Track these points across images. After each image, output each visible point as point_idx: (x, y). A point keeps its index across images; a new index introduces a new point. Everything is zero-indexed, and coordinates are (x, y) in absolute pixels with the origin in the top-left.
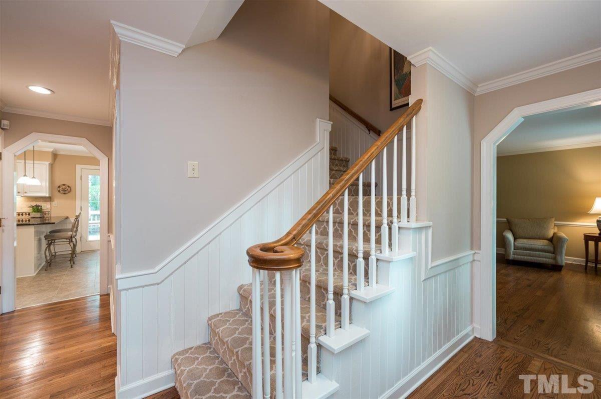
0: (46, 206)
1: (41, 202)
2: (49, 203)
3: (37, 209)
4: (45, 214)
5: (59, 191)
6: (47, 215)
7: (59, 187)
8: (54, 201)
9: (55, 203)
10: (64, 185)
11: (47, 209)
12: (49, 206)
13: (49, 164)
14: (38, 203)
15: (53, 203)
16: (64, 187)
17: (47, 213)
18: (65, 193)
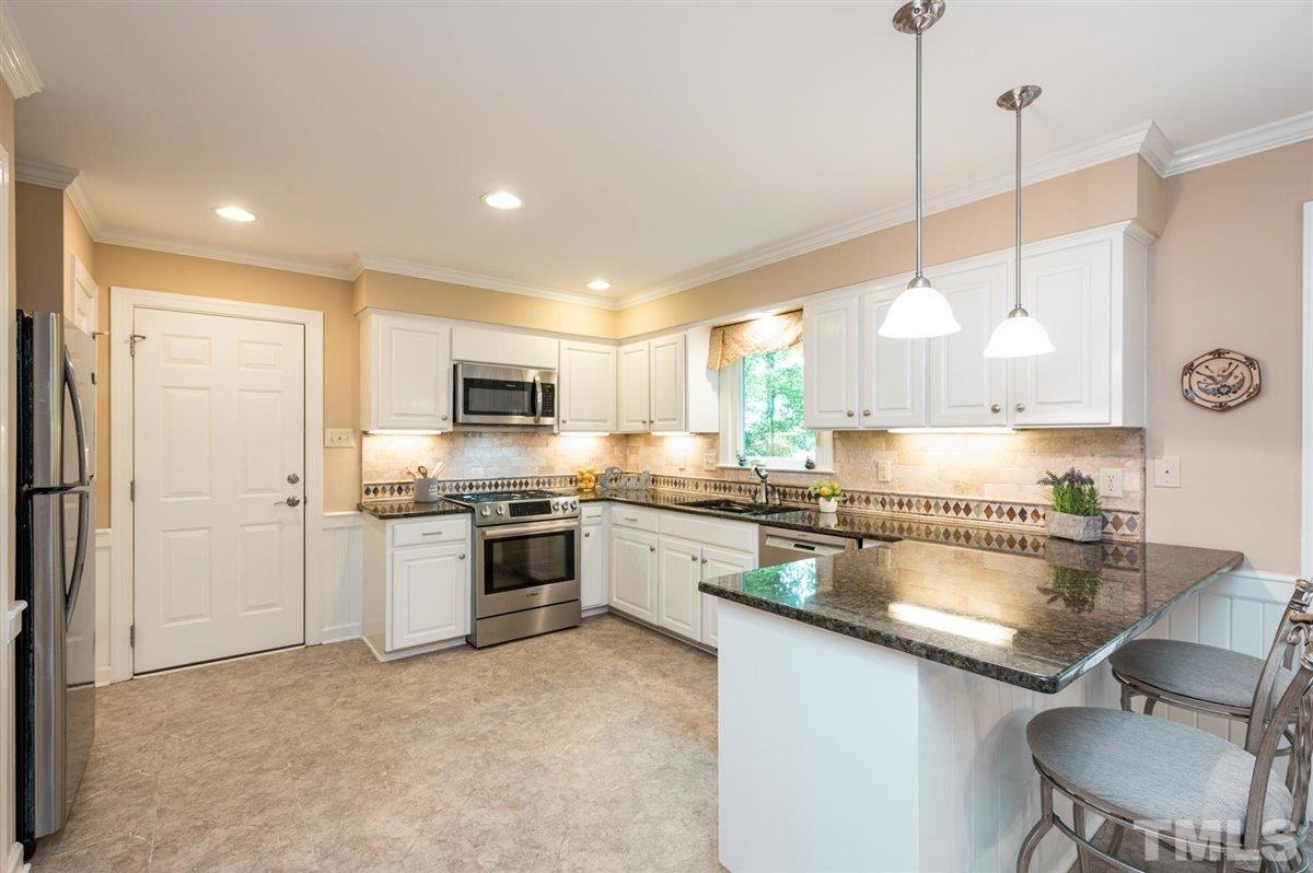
0: (1114, 480)
1: (1098, 460)
2: (1133, 465)
3: (1075, 494)
4: (1117, 524)
5: (1188, 396)
6: (1125, 530)
7: (1189, 369)
8: (1161, 453)
9: (1168, 463)
10: (1218, 354)
11: (1127, 494)
12: (1133, 482)
13: (1127, 234)
14: (1084, 466)
15: (1157, 467)
16: (1217, 366)
17: (1125, 518)
18: (1223, 408)
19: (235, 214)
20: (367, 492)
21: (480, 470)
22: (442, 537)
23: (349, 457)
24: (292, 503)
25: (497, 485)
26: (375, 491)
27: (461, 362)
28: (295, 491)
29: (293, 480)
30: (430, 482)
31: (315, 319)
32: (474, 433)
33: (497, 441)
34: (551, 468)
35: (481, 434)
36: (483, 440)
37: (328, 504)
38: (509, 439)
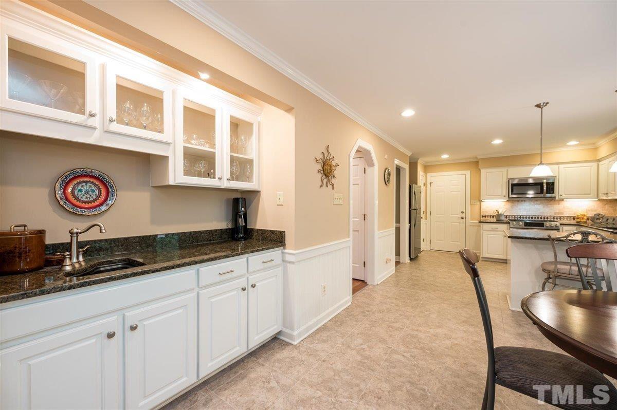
19: (445, 156)
20: (483, 217)
21: (525, 212)
22: (498, 230)
23: (477, 207)
24: (462, 218)
25: (532, 218)
26: (485, 217)
27: (511, 179)
28: (463, 215)
29: (462, 212)
30: (501, 215)
31: (468, 173)
32: (522, 201)
33: (532, 203)
34: (563, 213)
35: (525, 201)
36: (526, 203)
37: (472, 219)
38: (539, 202)
